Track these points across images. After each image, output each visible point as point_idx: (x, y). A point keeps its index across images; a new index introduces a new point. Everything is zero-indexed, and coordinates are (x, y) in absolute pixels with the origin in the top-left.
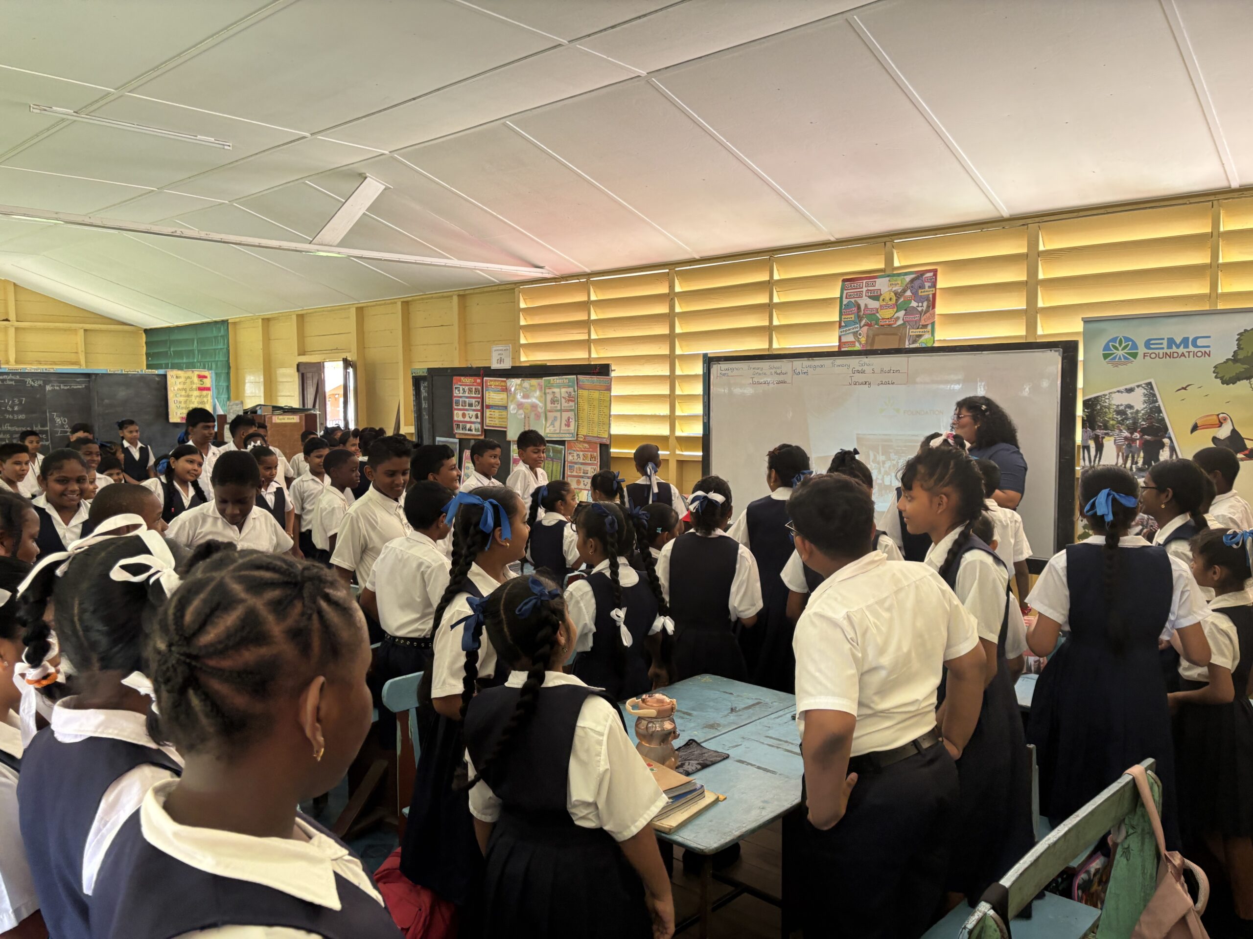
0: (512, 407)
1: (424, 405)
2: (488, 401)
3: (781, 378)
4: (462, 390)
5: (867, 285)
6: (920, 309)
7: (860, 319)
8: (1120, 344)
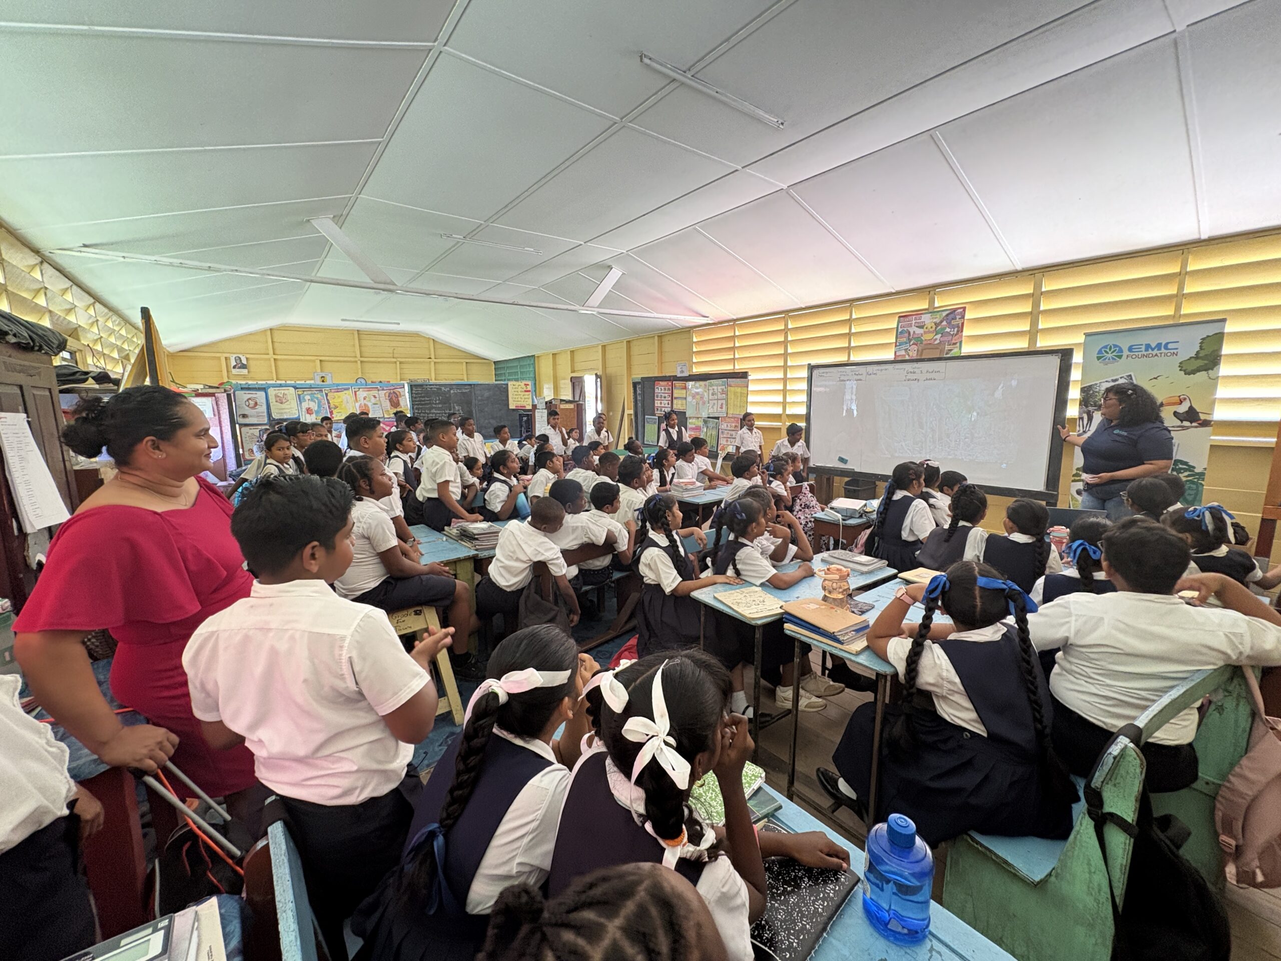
0: (689, 399)
1: (639, 398)
2: (675, 395)
3: (859, 377)
4: (661, 389)
5: (916, 319)
6: (952, 333)
7: (910, 340)
8: (1110, 350)
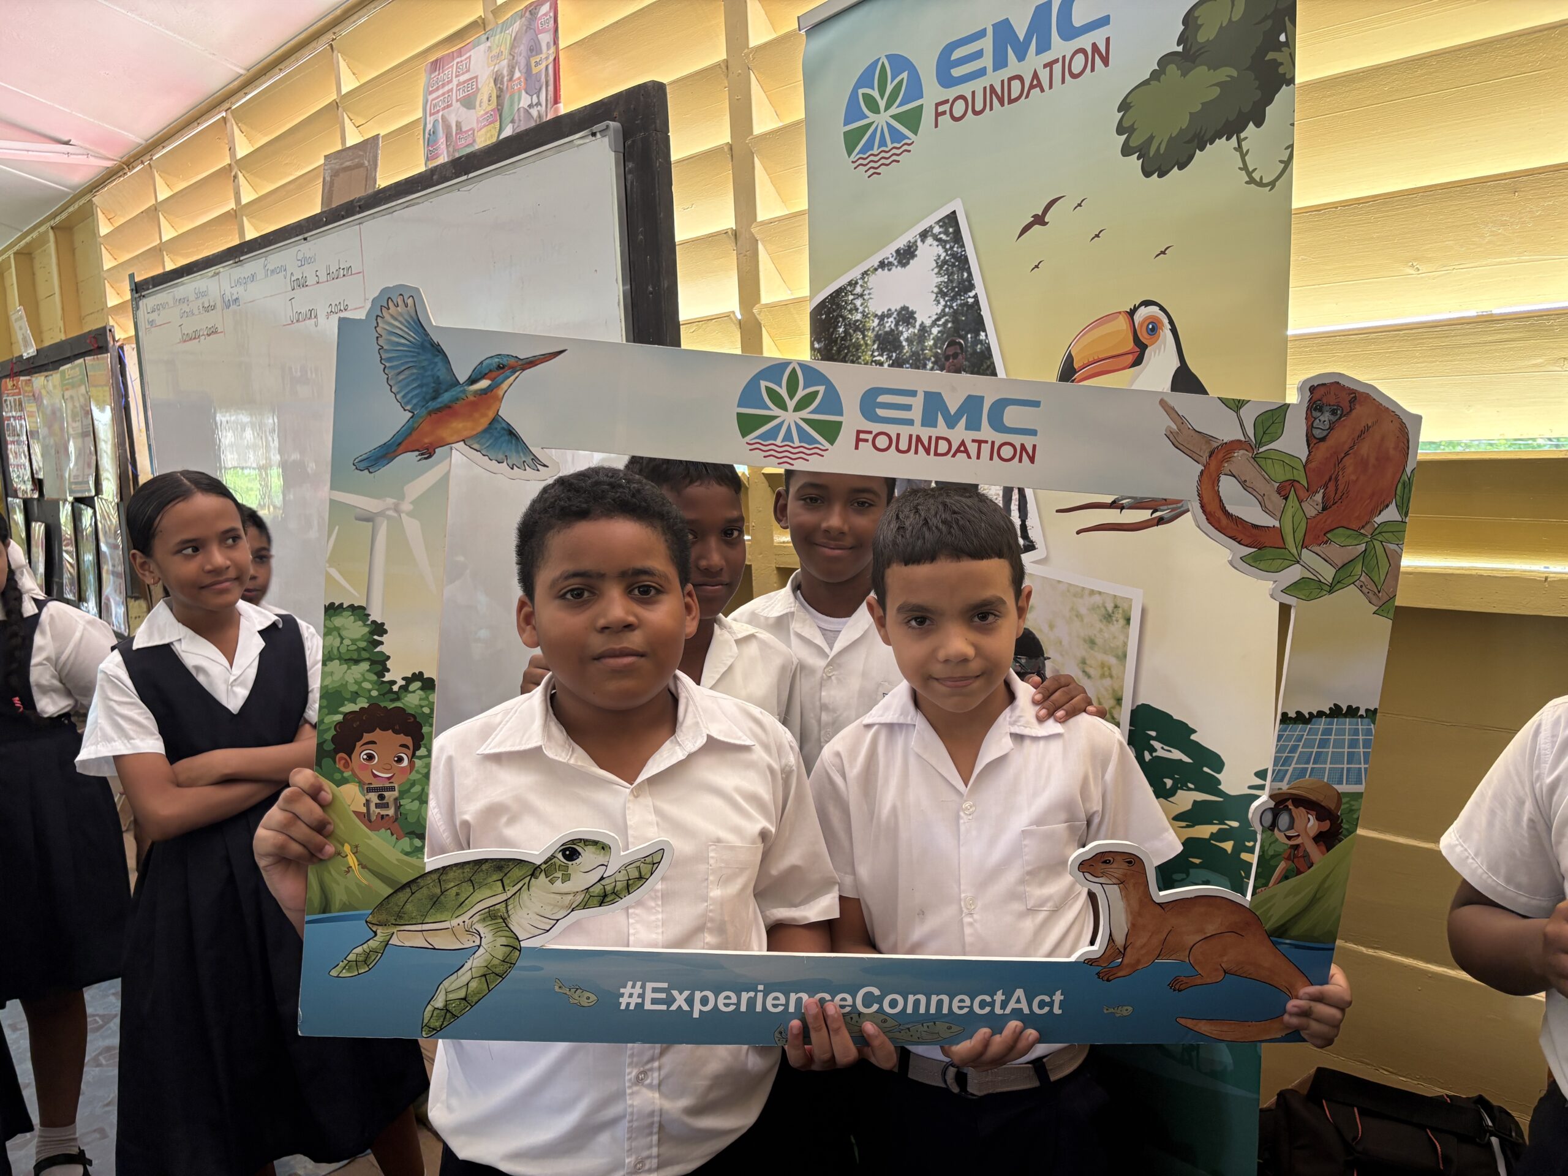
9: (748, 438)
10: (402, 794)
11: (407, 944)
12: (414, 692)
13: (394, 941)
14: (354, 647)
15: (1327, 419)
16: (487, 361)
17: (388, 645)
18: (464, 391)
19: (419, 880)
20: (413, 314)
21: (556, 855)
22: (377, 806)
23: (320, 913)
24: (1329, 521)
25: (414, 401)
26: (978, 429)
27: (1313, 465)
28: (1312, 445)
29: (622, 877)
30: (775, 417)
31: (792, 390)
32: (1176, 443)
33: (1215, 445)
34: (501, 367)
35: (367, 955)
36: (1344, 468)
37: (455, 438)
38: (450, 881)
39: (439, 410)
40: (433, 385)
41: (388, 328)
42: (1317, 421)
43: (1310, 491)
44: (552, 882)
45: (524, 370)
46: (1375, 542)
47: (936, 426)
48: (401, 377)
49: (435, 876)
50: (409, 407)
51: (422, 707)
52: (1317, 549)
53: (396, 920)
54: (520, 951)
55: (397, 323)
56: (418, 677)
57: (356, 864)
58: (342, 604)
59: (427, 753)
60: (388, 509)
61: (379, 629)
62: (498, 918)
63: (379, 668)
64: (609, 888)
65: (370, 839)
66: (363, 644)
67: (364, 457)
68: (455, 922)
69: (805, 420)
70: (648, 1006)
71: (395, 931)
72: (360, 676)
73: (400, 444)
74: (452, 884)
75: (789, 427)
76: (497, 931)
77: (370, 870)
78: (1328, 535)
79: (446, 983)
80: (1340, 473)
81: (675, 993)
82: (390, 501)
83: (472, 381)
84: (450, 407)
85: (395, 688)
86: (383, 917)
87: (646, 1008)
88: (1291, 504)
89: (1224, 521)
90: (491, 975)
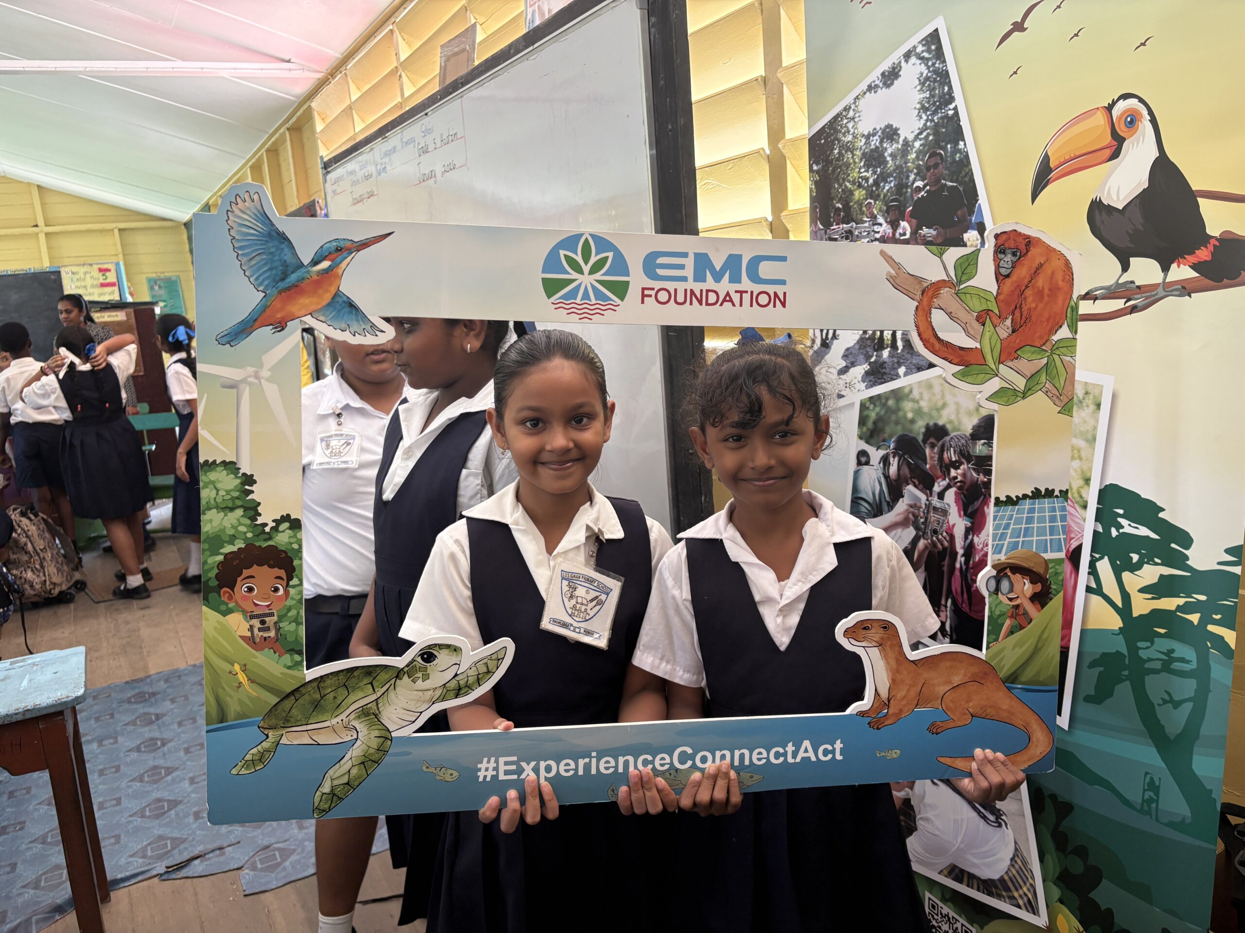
9: (553, 299)
10: (281, 618)
11: (296, 742)
12: (283, 531)
13: (284, 741)
14: (229, 497)
15: (1009, 260)
16: (326, 245)
17: (258, 493)
18: (308, 272)
19: (301, 689)
20: (260, 208)
21: (416, 659)
22: (260, 630)
23: (218, 723)
24: (1018, 341)
25: (266, 283)
26: (740, 282)
27: (1001, 297)
28: (1000, 281)
29: (473, 672)
30: (574, 280)
31: (586, 258)
32: (895, 285)
33: (925, 285)
34: (339, 250)
35: (262, 755)
36: (1025, 299)
37: (303, 312)
38: (327, 687)
39: (288, 289)
40: (282, 268)
41: (237, 220)
42: (1002, 261)
43: (1002, 317)
44: (414, 681)
45: (359, 251)
46: (1054, 356)
47: (705, 281)
48: (253, 262)
49: (315, 684)
50: (261, 288)
51: (291, 544)
52: (1010, 364)
53: (284, 723)
54: (391, 740)
55: (245, 216)
56: (286, 518)
57: (246, 679)
58: (215, 461)
59: (299, 582)
60: (250, 376)
61: (249, 480)
62: (371, 715)
63: (252, 513)
64: (462, 683)
65: (256, 658)
66: (236, 494)
67: (225, 333)
68: (334, 721)
69: (598, 281)
70: (502, 777)
71: (284, 732)
72: (235, 521)
73: (256, 320)
74: (330, 690)
75: (586, 288)
76: (370, 726)
77: (259, 684)
78: (1018, 352)
79: (331, 772)
80: (1023, 302)
81: (524, 764)
82: (250, 370)
83: (315, 263)
84: (297, 286)
85: (267, 529)
86: (273, 722)
87: (500, 779)
88: (988, 329)
89: (937, 345)
90: (368, 762)
